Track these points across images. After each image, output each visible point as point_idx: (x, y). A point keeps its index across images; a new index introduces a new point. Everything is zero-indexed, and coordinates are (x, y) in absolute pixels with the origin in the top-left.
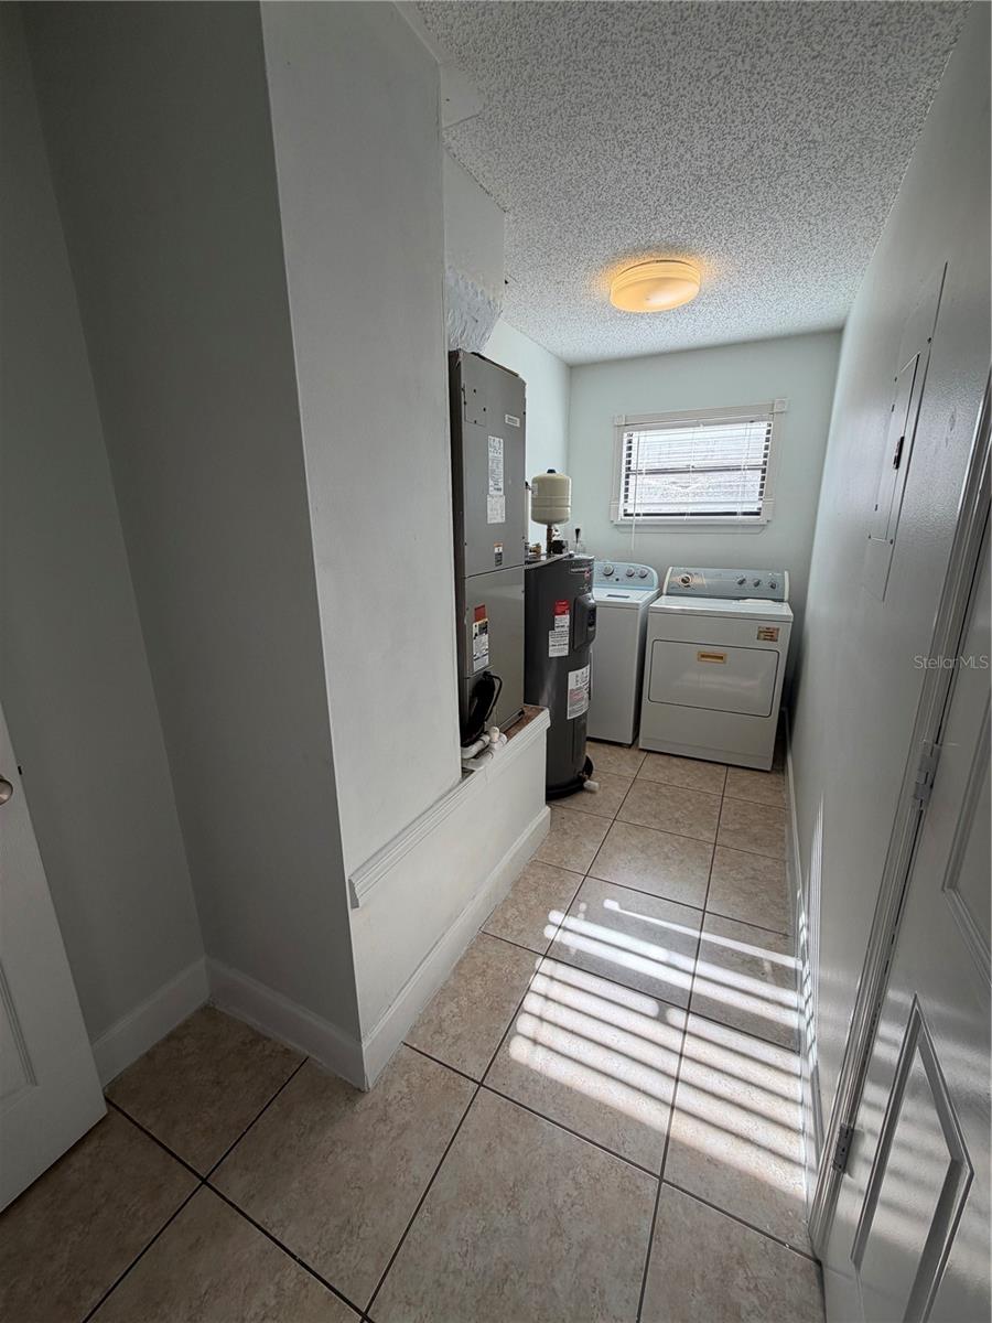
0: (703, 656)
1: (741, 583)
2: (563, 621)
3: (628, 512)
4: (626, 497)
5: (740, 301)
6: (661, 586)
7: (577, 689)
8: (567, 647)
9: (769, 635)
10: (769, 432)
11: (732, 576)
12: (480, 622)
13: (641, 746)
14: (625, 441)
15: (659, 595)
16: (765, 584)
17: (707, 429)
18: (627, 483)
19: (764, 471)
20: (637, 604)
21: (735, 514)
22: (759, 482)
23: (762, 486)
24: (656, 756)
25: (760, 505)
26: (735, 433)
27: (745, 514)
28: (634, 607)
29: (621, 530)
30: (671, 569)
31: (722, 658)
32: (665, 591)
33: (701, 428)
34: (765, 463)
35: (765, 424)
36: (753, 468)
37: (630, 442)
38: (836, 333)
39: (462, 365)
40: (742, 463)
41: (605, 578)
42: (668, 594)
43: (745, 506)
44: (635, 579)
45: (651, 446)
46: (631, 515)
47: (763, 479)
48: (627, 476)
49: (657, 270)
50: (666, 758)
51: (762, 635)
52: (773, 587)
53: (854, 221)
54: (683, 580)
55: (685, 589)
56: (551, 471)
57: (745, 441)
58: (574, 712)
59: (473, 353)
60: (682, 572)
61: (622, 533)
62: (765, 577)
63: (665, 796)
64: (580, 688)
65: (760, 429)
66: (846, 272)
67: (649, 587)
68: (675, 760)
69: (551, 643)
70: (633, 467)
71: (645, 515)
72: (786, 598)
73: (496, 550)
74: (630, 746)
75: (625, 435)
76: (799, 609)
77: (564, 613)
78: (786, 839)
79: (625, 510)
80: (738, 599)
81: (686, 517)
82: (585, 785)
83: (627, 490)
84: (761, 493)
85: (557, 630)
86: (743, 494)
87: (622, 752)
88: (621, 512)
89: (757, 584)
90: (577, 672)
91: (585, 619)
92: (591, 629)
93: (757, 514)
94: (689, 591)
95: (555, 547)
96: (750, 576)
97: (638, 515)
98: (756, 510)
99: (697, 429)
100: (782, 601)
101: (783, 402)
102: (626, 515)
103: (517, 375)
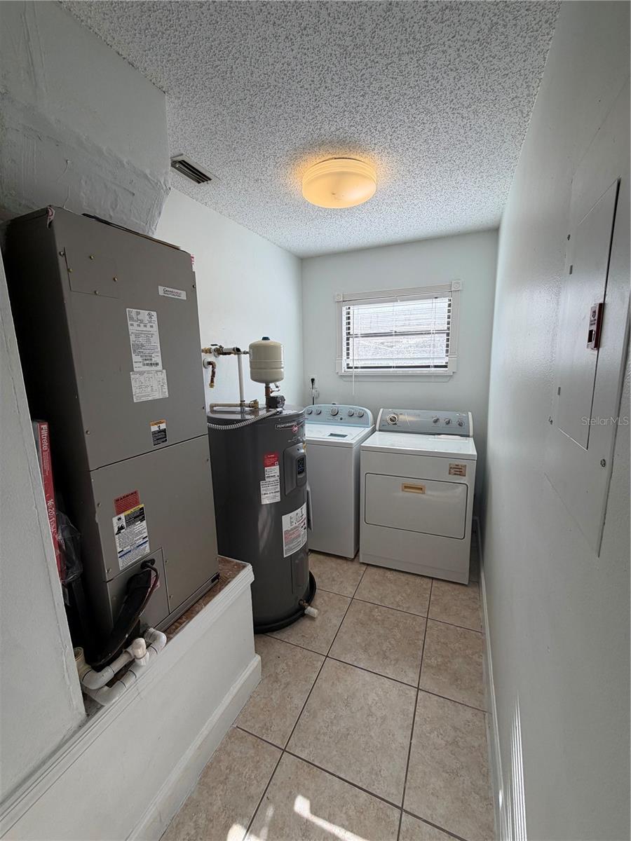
0: (406, 487)
1: (436, 421)
2: (273, 472)
3: (350, 366)
4: (348, 354)
5: (416, 202)
6: (375, 423)
7: (292, 529)
8: (279, 494)
9: (458, 471)
10: (449, 305)
11: (427, 416)
12: (128, 512)
13: (361, 561)
14: (344, 313)
15: (373, 431)
16: (454, 423)
17: (404, 303)
18: (348, 344)
19: (448, 335)
20: (351, 444)
21: (429, 367)
22: (445, 343)
23: (447, 346)
24: (374, 570)
25: (447, 359)
26: (425, 306)
27: (436, 367)
28: (349, 446)
29: (344, 379)
30: (381, 410)
31: (421, 489)
32: (377, 428)
33: (399, 303)
34: (448, 328)
35: (446, 300)
36: (439, 332)
37: (348, 313)
38: (493, 231)
39: (55, 225)
40: (432, 328)
41: (331, 418)
42: (380, 431)
43: (435, 361)
44: (354, 419)
45: (364, 316)
46: (351, 368)
47: (448, 340)
48: (348, 339)
49: (336, 166)
50: (381, 571)
51: (452, 471)
52: (460, 425)
53: (503, 116)
54: (391, 419)
55: (393, 426)
56: (265, 339)
57: (433, 312)
58: (291, 549)
59: (84, 215)
60: (390, 413)
61: (345, 381)
62: (454, 416)
63: (376, 620)
64: (296, 527)
65: (443, 304)
66: (499, 173)
67: (365, 424)
68: (389, 574)
69: (262, 492)
70: (351, 331)
71: (362, 368)
72: (471, 434)
73: (154, 428)
74: (352, 560)
75: (344, 308)
76: (481, 445)
77: (273, 464)
78: (484, 678)
79: (348, 364)
80: (434, 434)
81: (392, 369)
82: (306, 612)
83: (348, 349)
84: (447, 351)
85: (267, 480)
86: (433, 352)
87: (345, 565)
88: (344, 365)
89: (448, 423)
90: (291, 514)
91: (295, 469)
92: (300, 476)
93: (446, 367)
94: (395, 428)
95: (273, 402)
96: (443, 415)
97: (356, 368)
98: (444, 364)
99: (395, 304)
100: (468, 436)
101: (458, 283)
102: (349, 368)
103: (177, 248)
